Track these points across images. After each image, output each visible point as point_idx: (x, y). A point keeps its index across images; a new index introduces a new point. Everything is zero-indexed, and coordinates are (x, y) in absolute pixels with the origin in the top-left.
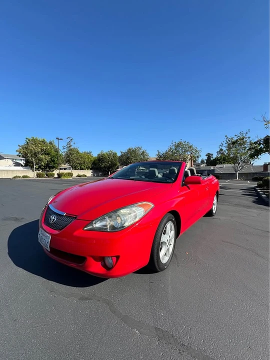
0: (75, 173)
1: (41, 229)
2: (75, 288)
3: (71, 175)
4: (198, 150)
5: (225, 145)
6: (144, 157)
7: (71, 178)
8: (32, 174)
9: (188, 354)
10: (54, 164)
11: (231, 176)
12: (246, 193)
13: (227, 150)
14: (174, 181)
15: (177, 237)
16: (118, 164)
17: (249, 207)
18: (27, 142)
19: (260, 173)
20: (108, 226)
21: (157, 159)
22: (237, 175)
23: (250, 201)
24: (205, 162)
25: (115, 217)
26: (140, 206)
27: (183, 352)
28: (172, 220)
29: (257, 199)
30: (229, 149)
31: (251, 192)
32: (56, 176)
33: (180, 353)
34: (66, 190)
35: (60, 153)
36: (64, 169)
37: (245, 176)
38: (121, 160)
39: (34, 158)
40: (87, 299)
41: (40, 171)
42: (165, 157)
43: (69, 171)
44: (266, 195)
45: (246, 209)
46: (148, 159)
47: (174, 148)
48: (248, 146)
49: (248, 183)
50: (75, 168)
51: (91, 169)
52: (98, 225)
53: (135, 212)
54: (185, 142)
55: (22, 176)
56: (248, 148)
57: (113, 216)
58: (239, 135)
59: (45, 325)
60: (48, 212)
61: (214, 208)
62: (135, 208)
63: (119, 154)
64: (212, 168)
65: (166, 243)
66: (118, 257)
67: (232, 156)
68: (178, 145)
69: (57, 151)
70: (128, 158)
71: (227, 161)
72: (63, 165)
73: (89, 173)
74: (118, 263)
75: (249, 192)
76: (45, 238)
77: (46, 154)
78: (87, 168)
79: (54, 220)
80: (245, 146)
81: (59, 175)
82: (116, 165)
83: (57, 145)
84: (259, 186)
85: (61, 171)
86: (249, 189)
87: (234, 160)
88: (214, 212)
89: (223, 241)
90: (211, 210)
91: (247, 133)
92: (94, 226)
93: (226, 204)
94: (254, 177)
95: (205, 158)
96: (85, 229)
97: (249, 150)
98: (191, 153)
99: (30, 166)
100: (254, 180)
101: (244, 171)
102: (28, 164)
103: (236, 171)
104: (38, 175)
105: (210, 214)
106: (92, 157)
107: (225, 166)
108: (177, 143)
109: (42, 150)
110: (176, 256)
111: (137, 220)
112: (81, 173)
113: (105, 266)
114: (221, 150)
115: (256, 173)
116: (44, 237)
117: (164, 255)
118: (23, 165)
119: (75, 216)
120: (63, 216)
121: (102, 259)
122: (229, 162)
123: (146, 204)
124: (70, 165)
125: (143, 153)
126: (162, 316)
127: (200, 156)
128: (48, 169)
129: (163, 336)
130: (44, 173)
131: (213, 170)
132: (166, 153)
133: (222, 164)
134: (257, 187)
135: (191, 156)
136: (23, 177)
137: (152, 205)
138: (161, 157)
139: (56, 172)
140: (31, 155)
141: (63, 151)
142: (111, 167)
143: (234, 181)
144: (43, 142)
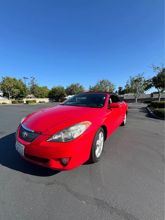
0: (38, 100)
1: (17, 141)
2: (43, 177)
3: (35, 101)
4: (114, 85)
5: (130, 82)
6: (81, 90)
7: (35, 104)
8: (8, 102)
9: (115, 213)
10: (23, 95)
11: (133, 101)
12: (142, 111)
13: (131, 85)
14: (103, 107)
15: (105, 141)
16: (65, 94)
17: (144, 119)
18: (4, 80)
19: (149, 99)
20: (63, 138)
21: (89, 91)
22: (136, 100)
23: (144, 116)
24: (118, 92)
25: (67, 132)
26: (83, 124)
27: (113, 212)
28: (102, 131)
29: (148, 114)
30: (132, 84)
31: (145, 110)
32: (25, 102)
33: (110, 213)
34: (33, 114)
35: (27, 87)
36: (30, 98)
37: (141, 101)
38: (67, 91)
39: (9, 91)
40: (51, 184)
41: (14, 100)
42: (94, 90)
43: (34, 99)
44: (152, 111)
45: (142, 121)
46: (83, 91)
47: (99, 84)
48: (142, 83)
49: (142, 105)
50: (37, 97)
51: (48, 98)
52: (56, 137)
53: (80, 128)
54: (106, 80)
55: (1, 103)
56: (142, 84)
57: (66, 131)
58: (138, 76)
59: (24, 204)
60: (21, 129)
61: (125, 120)
62: (80, 126)
63: (65, 88)
64: (122, 96)
65: (99, 145)
66: (70, 158)
67: (133, 88)
68: (102, 82)
69: (24, 86)
70: (71, 90)
71: (130, 92)
72: (29, 95)
73: (47, 100)
74: (70, 162)
75: (143, 110)
76: (21, 147)
77: (17, 88)
78: (45, 97)
79: (26, 135)
80: (141, 82)
81: (27, 102)
82: (64, 94)
83: (24, 82)
84: (149, 106)
85: (28, 99)
86: (143, 108)
87: (135, 91)
88: (125, 123)
89: (131, 141)
90: (123, 122)
91: (142, 75)
92: (54, 138)
93: (131, 117)
94: (145, 101)
95: (118, 90)
96: (48, 141)
97: (143, 85)
98: (110, 87)
99: (6, 96)
100: (146, 102)
101: (140, 98)
102: (5, 95)
103: (136, 98)
104: (13, 102)
105: (122, 124)
106: (48, 90)
107: (129, 94)
108: (101, 80)
109: (14, 85)
110: (104, 152)
111: (82, 133)
112: (42, 100)
113: (62, 163)
114: (128, 85)
115: (147, 99)
116: (19, 147)
117: (98, 153)
118: (2, 95)
119: (40, 132)
120: (32, 132)
121: (60, 160)
122: (131, 92)
123: (87, 123)
124: (34, 95)
125: (81, 87)
126: (98, 190)
127: (115, 89)
128: (19, 98)
129: (100, 203)
130: (17, 101)
131: (123, 97)
132: (95, 87)
133: (127, 93)
134: (147, 107)
135: (109, 89)
136: (3, 104)
137: (91, 123)
138: (91, 90)
139: (25, 100)
140: (7, 89)
141: (28, 86)
142: (61, 96)
143: (134, 103)
144: (14, 80)
